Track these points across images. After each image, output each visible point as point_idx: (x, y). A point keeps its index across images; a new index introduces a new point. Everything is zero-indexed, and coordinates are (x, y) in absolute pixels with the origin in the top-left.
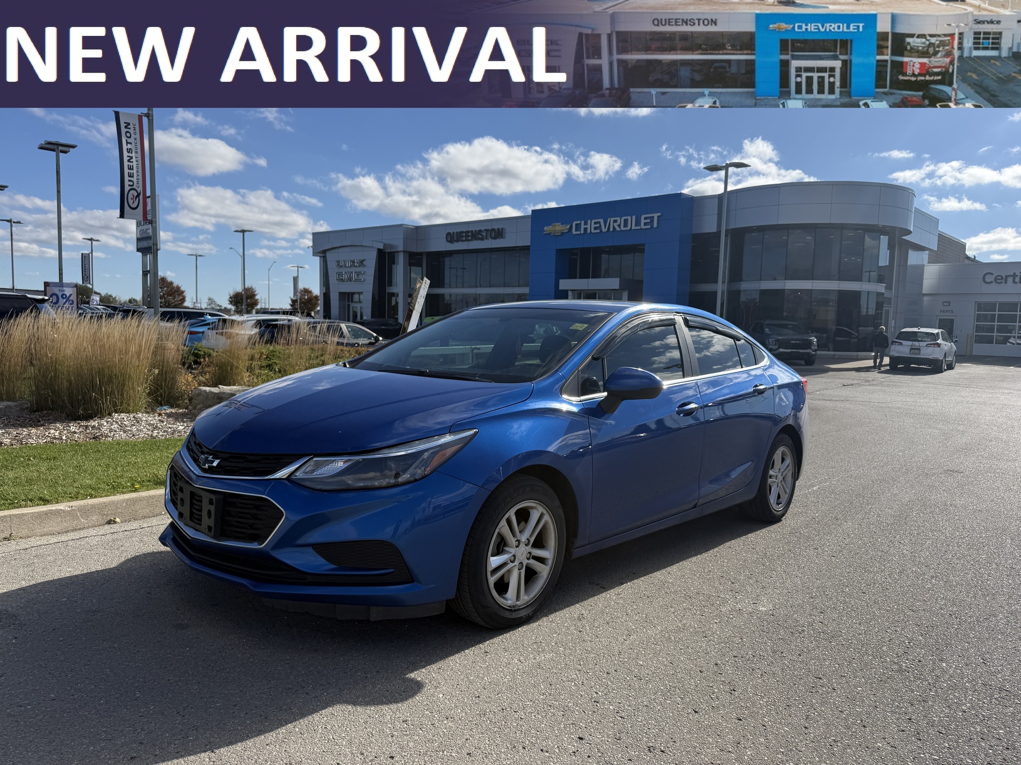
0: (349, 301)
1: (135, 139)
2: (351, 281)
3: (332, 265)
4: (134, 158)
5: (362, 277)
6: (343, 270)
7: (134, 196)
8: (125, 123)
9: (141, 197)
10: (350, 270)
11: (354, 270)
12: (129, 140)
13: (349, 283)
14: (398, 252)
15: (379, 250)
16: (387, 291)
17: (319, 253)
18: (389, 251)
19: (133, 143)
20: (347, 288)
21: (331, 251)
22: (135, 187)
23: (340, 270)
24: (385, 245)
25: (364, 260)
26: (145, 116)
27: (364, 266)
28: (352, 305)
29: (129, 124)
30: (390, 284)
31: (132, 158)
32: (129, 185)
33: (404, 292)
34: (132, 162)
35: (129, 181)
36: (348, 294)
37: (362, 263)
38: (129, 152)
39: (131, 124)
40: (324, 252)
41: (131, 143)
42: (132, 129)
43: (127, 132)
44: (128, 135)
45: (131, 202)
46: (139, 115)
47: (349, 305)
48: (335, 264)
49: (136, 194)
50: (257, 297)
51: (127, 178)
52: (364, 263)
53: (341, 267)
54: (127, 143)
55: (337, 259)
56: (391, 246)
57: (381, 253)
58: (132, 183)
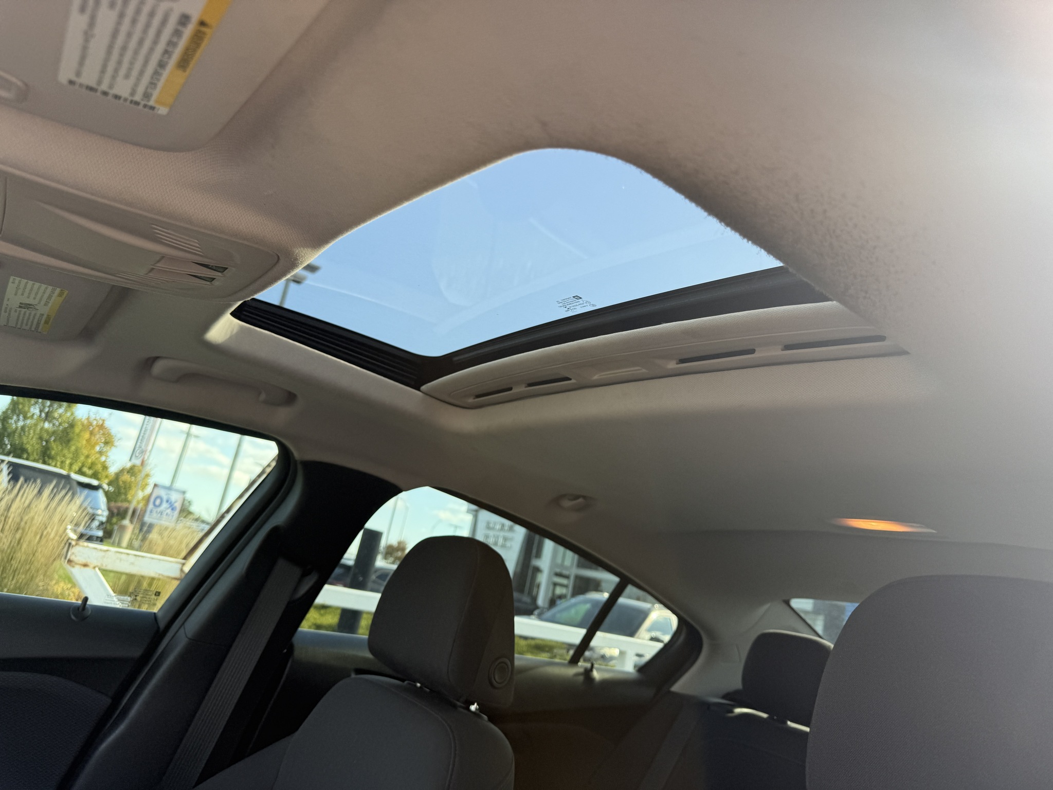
2: (496, 545)
3: (481, 526)
5: (508, 544)
6: (491, 533)
10: (498, 533)
11: (502, 534)
16: (532, 563)
23: (489, 532)
27: (514, 531)
30: (539, 556)
33: (550, 568)
37: (512, 527)
48: (484, 524)
53: (490, 528)
55: (487, 520)
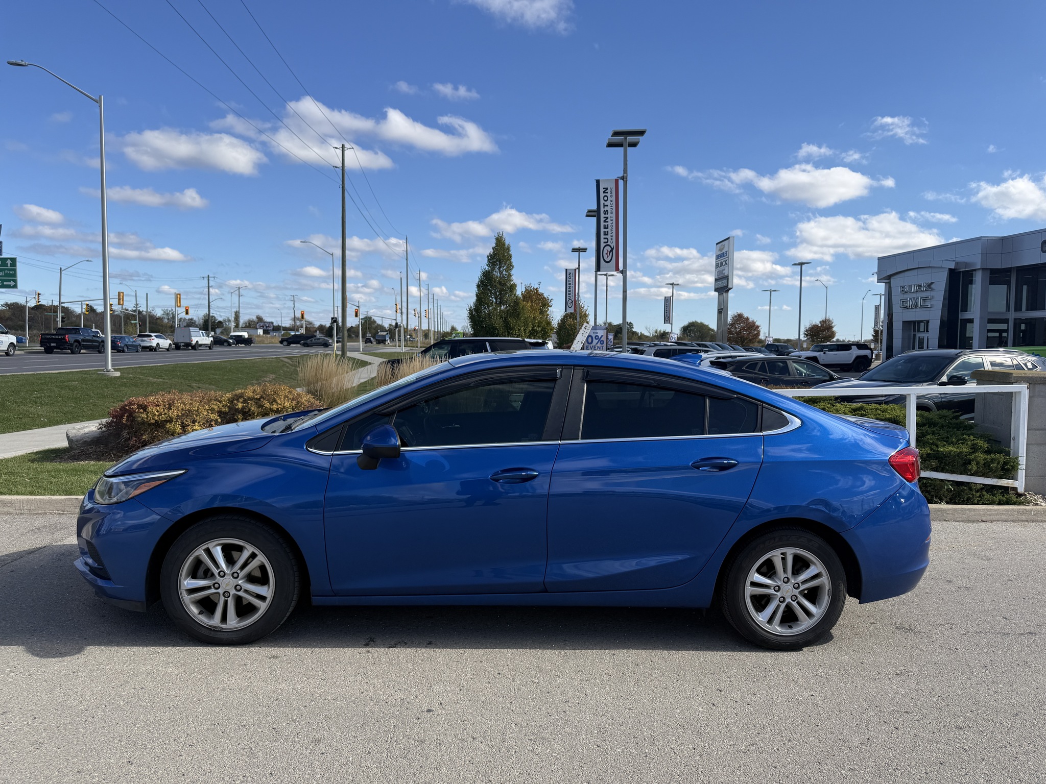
0: (914, 331)
1: (611, 201)
2: (916, 308)
3: (896, 292)
4: (609, 218)
5: (929, 303)
6: (908, 297)
7: (608, 251)
8: (604, 188)
9: (614, 251)
10: (915, 295)
11: (920, 295)
12: (606, 203)
13: (914, 310)
14: (975, 270)
15: (950, 270)
16: (960, 317)
17: (884, 278)
18: (964, 270)
19: (609, 206)
20: (912, 316)
21: (896, 277)
22: (609, 243)
23: (906, 296)
24: (957, 264)
25: (932, 283)
26: (620, 179)
27: (932, 290)
28: (919, 335)
29: (607, 189)
30: (965, 309)
31: (607, 218)
32: (604, 243)
33: (981, 318)
34: (608, 222)
35: (604, 238)
36: (915, 322)
37: (929, 285)
38: (605, 214)
39: (609, 189)
40: (889, 277)
41: (607, 206)
42: (609, 192)
43: (605, 196)
44: (606, 198)
45: (605, 256)
46: (615, 179)
47: (914, 335)
48: (899, 290)
49: (609, 249)
50: (834, 329)
51: (602, 236)
52: (933, 286)
53: (906, 292)
54: (605, 206)
55: (902, 285)
56: (966, 264)
57: (953, 274)
58: (606, 240)
